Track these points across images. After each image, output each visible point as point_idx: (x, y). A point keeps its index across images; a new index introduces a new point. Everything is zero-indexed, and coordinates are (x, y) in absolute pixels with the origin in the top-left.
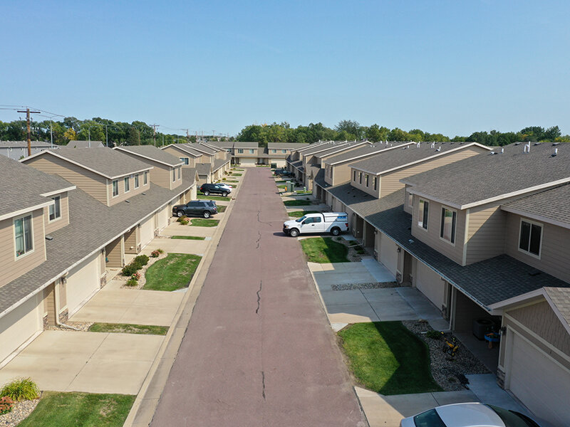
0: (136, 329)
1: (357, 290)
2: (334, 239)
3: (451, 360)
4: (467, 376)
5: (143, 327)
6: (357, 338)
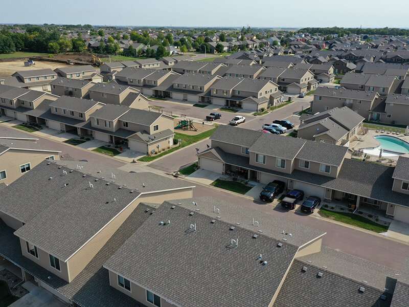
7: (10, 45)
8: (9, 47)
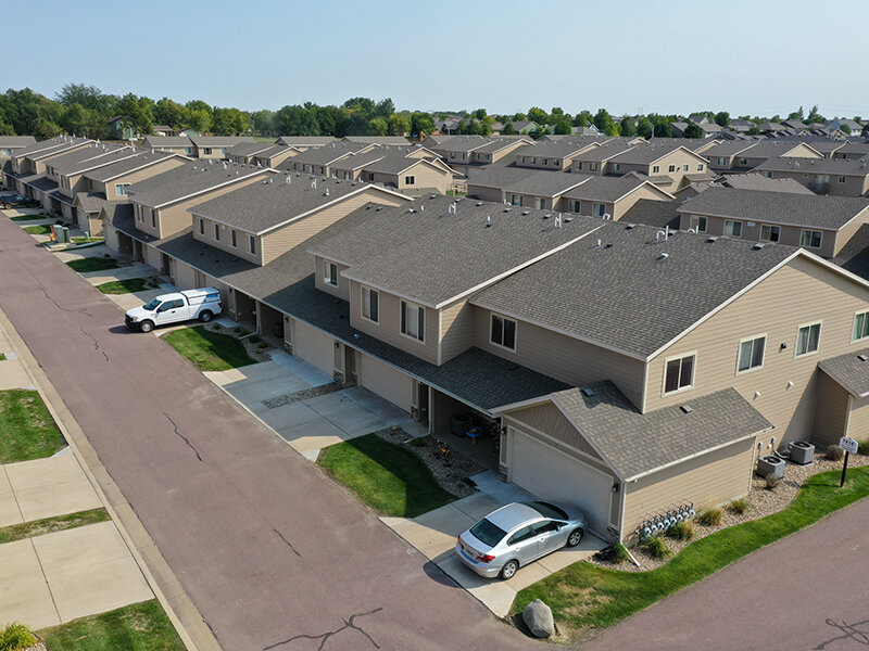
0: (63, 523)
1: (297, 403)
2: (208, 327)
3: (449, 466)
4: (472, 478)
5: (71, 518)
6: (344, 464)
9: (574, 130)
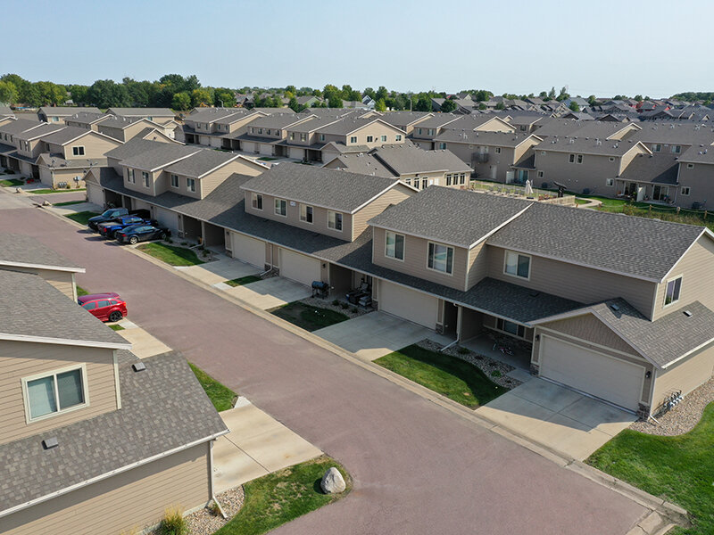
7: (121, 96)
8: (120, 98)
9: (346, 104)
